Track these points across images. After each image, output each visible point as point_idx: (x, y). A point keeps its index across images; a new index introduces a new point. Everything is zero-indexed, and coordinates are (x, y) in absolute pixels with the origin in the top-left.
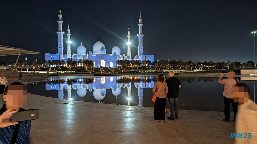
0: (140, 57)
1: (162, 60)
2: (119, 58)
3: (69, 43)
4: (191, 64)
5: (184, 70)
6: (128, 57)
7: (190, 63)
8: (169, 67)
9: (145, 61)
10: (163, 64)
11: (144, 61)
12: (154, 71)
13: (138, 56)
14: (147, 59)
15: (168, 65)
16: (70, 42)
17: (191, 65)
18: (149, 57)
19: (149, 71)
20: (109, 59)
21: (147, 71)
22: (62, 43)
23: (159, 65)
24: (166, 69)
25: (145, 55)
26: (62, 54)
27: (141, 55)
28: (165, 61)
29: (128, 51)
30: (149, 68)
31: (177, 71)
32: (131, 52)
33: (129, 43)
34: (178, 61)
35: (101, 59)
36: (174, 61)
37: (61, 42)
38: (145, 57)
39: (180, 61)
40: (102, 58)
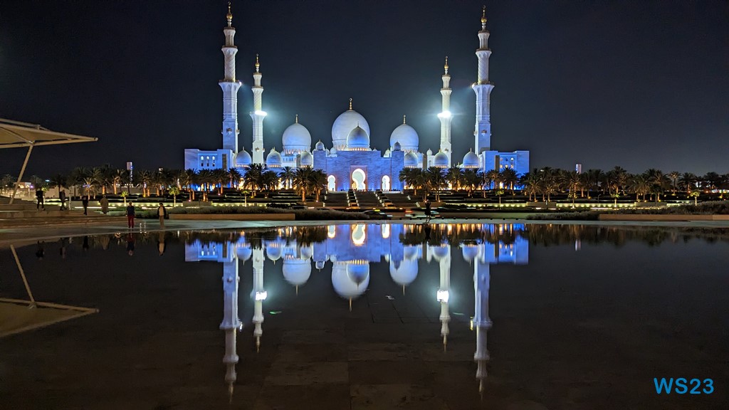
0: (481, 159)
1: (553, 167)
2: (411, 161)
3: (258, 117)
4: (656, 182)
5: (633, 202)
6: (442, 158)
7: (653, 180)
8: (578, 193)
9: (496, 172)
10: (557, 181)
11: (492, 171)
12: (524, 205)
13: (474, 157)
14: (504, 166)
15: (575, 186)
16: (260, 114)
17: (656, 186)
18: (512, 159)
19: (507, 205)
20: (379, 167)
21: (502, 205)
22: (235, 115)
23: (543, 186)
24: (568, 200)
25: (496, 153)
26: (234, 152)
27: (484, 153)
28: (564, 172)
29: (443, 139)
30: (507, 196)
31: (604, 205)
32: (451, 143)
33: (445, 115)
34: (610, 174)
35: (352, 166)
36: (598, 172)
37: (233, 114)
38: (498, 157)
39: (618, 173)
40: (357, 164)
